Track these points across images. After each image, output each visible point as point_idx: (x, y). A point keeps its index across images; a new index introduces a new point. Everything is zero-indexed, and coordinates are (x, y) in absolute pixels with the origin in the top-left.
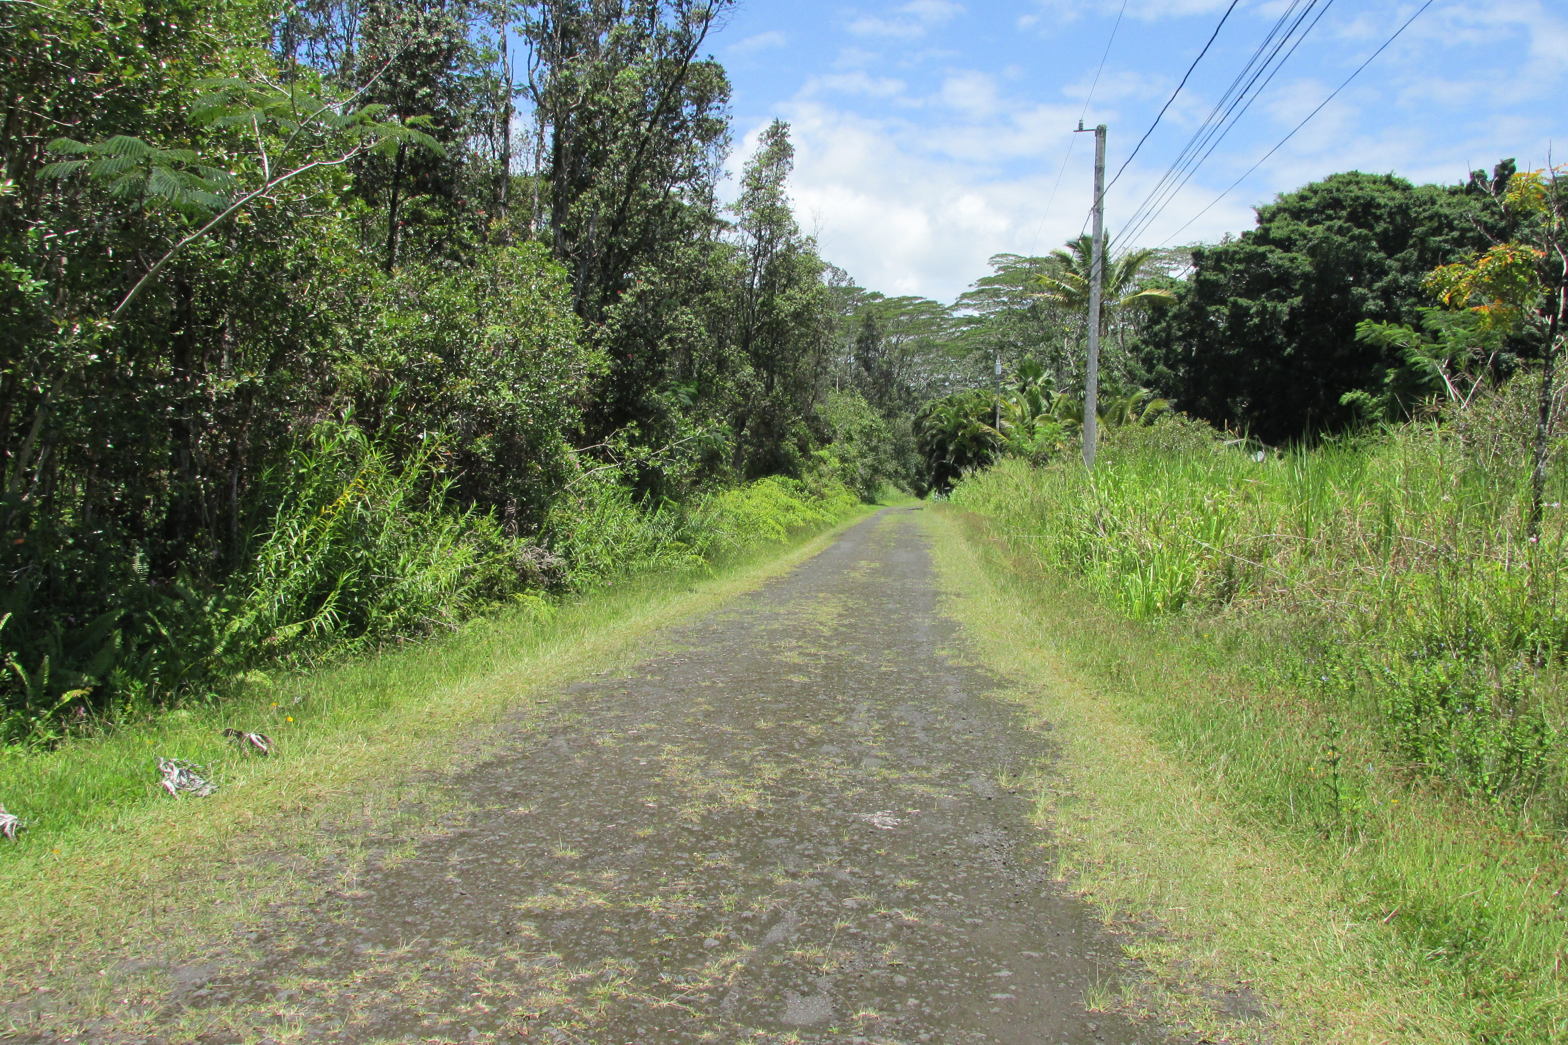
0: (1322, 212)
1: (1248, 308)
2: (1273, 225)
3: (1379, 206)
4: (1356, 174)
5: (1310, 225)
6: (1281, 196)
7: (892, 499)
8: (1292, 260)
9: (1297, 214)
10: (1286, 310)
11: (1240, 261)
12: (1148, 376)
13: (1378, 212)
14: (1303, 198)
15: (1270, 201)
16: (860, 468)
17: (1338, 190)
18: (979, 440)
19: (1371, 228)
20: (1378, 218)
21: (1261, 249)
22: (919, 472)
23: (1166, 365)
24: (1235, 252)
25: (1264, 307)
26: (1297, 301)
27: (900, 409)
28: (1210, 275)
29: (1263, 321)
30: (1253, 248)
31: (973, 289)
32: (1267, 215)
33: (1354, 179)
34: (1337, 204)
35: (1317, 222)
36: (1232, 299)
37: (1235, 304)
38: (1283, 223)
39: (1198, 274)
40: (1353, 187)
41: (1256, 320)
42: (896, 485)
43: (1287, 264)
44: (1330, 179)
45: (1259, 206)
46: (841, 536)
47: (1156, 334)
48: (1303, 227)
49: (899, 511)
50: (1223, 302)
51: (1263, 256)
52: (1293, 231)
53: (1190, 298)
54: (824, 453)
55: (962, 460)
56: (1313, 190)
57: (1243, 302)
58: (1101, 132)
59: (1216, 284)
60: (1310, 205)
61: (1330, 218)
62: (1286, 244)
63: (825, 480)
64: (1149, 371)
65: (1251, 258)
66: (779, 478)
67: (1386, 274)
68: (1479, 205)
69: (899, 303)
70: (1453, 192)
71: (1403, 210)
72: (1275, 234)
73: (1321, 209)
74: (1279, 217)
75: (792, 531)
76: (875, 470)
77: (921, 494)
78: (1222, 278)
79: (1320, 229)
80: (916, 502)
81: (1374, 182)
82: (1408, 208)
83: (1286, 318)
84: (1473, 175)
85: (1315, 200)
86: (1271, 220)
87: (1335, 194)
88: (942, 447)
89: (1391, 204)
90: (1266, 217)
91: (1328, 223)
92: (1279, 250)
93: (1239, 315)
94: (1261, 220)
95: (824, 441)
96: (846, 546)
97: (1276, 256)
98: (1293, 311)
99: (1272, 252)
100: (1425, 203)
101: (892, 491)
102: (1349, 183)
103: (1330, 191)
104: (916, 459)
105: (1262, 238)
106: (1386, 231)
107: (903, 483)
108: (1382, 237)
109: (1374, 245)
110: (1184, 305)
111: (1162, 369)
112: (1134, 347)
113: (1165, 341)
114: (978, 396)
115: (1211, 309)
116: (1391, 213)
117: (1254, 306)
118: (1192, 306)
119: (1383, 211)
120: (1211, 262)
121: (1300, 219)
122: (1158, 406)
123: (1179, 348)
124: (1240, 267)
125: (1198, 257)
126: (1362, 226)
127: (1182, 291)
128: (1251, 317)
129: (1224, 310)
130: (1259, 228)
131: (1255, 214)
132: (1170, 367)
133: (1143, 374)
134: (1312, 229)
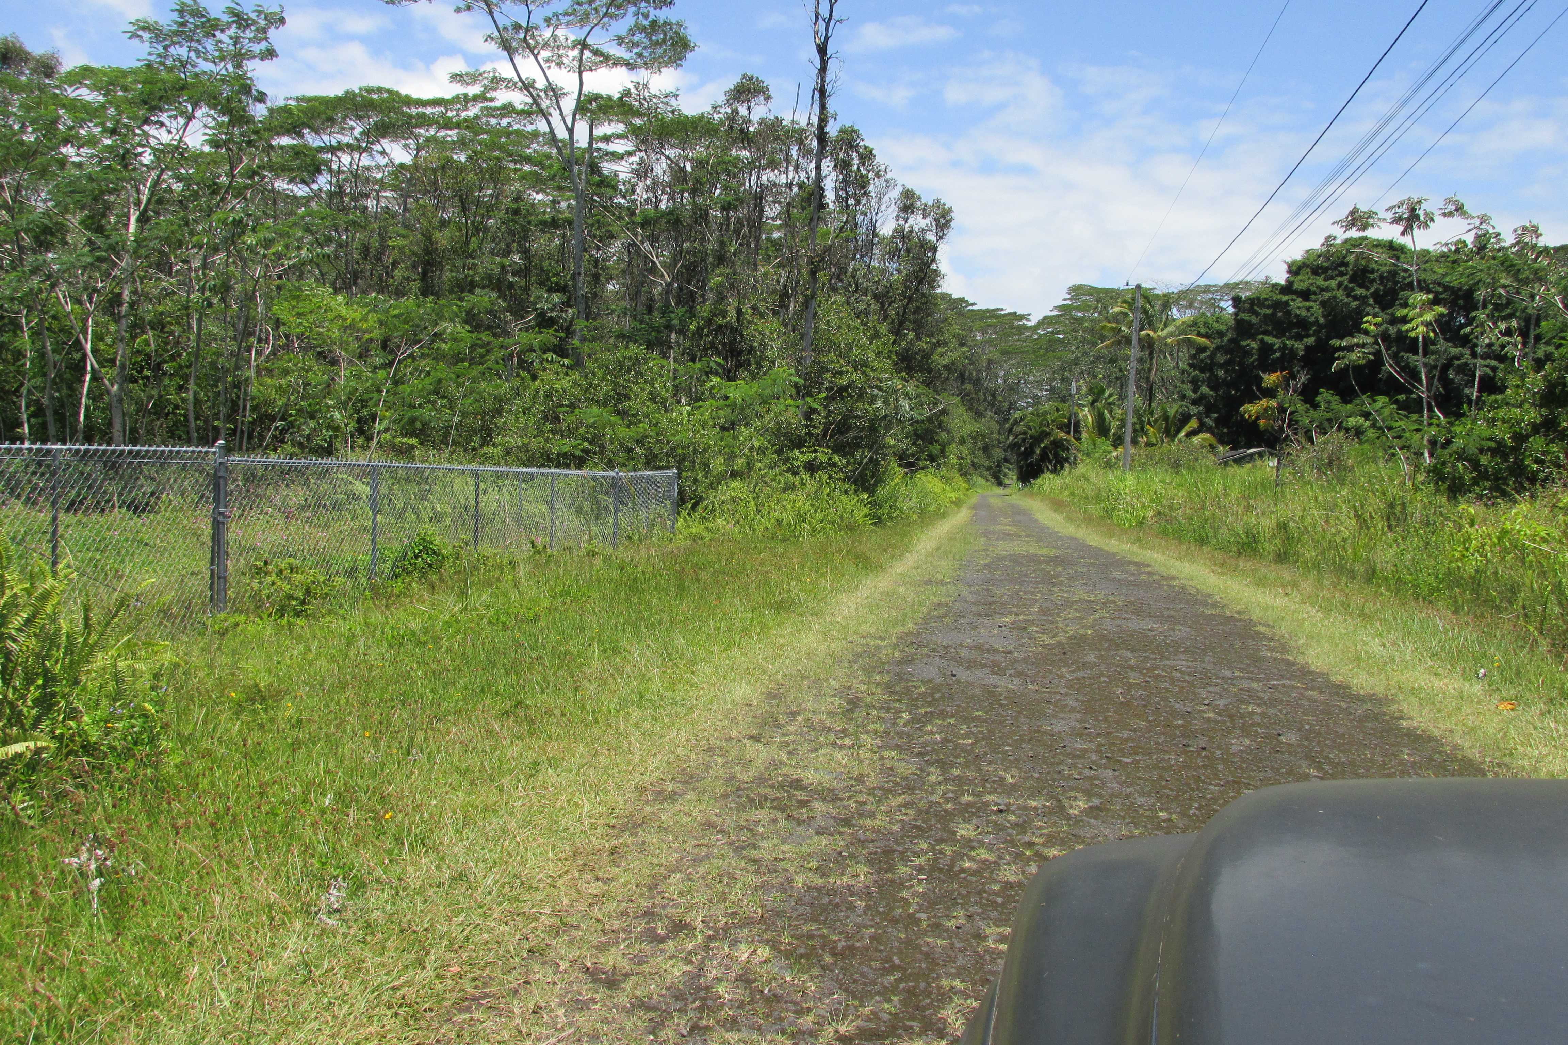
0: (1336, 269)
1: (1273, 345)
2: (1298, 278)
3: (1373, 271)
4: (1365, 239)
5: (1325, 280)
8: (1308, 309)
9: (1316, 271)
10: (1301, 347)
11: (1268, 307)
12: (1194, 396)
13: (1372, 276)
15: (1297, 255)
18: (1059, 445)
19: (1368, 289)
20: (1372, 281)
21: (1285, 298)
23: (1208, 386)
24: (1266, 299)
25: (1285, 344)
26: (1311, 341)
28: (1244, 316)
29: (1283, 355)
30: (1279, 297)
31: (1054, 313)
32: (1294, 268)
33: (1363, 242)
34: (1346, 262)
35: (1332, 278)
36: (1260, 337)
37: (1262, 341)
38: (1305, 277)
39: (1236, 314)
41: (1278, 355)
43: (1304, 313)
45: (1289, 260)
47: (1202, 360)
48: (1320, 281)
49: (993, 496)
50: (1254, 339)
51: (1287, 303)
52: (1312, 284)
53: (1230, 335)
57: (1269, 339)
59: (1250, 324)
60: (1325, 263)
61: (1340, 275)
62: (1305, 295)
64: (1195, 391)
65: (1278, 305)
71: (1392, 275)
72: (1298, 286)
73: (1333, 267)
74: (1303, 271)
75: (952, 502)
78: (1254, 320)
79: (1332, 283)
82: (1396, 273)
83: (1301, 353)
86: (1297, 273)
88: (1030, 448)
89: (1383, 269)
90: (1295, 269)
91: (1339, 279)
92: (1299, 300)
93: (1265, 349)
94: (1289, 272)
97: (1297, 306)
98: (1307, 348)
99: (1294, 300)
105: (1287, 289)
106: (1377, 290)
108: (1376, 295)
109: (1371, 301)
110: (1226, 339)
111: (1205, 389)
112: (1183, 372)
113: (1207, 367)
114: (1058, 410)
115: (1244, 343)
116: (1382, 277)
117: (1277, 343)
118: (1231, 341)
119: (1375, 275)
120: (1247, 306)
121: (1318, 274)
122: (1194, 424)
123: (1221, 373)
124: (1269, 311)
125: (1236, 301)
126: (1361, 286)
127: (1223, 328)
128: (1275, 352)
129: (1254, 345)
130: (1287, 280)
131: (1286, 267)
132: (1211, 389)
133: (1190, 393)
134: (1326, 284)
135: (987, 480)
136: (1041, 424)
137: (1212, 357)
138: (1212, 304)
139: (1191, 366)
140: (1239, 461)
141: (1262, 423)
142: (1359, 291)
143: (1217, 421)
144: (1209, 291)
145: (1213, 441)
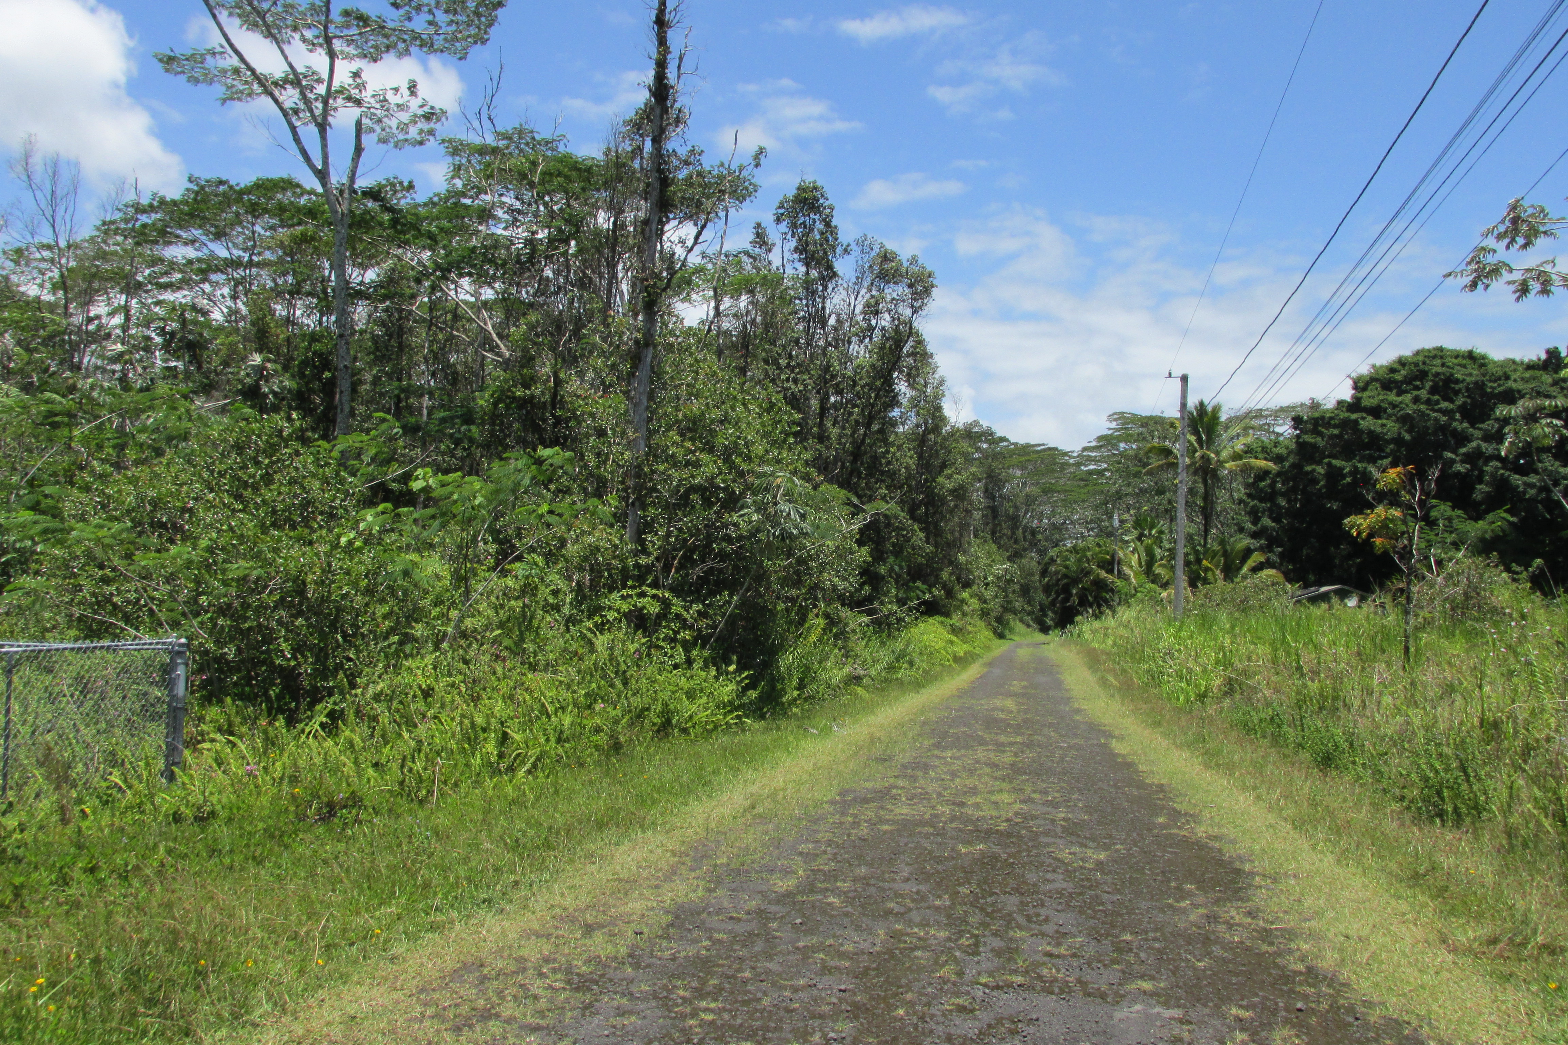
0: (1410, 383)
1: (1341, 469)
2: (1365, 394)
3: (1457, 381)
4: (1441, 349)
5: (1398, 395)
6: (1374, 366)
7: (1020, 635)
8: (1383, 426)
9: (1387, 384)
10: (1375, 470)
11: (1335, 426)
12: (1254, 528)
13: (1457, 387)
14: (1392, 370)
15: (1364, 370)
16: (995, 606)
17: (1424, 363)
18: (1100, 585)
19: (1452, 401)
20: (1457, 393)
21: (1354, 416)
22: (1042, 609)
23: (1270, 517)
24: (1331, 418)
25: (1356, 468)
26: (1386, 462)
27: (1025, 550)
28: (1308, 438)
30: (1347, 415)
31: (1094, 444)
32: (1361, 384)
33: (1439, 353)
34: (1422, 375)
35: (1406, 392)
36: (1327, 460)
37: (1329, 465)
38: (1374, 393)
39: (1297, 437)
40: (1438, 362)
41: (1349, 479)
42: (1021, 621)
43: (1379, 430)
44: (1418, 353)
45: (1354, 375)
46: (990, 664)
47: (1261, 489)
48: (1392, 397)
49: (1028, 645)
50: (1319, 463)
51: (1356, 422)
52: (1383, 401)
53: (1291, 460)
54: (965, 595)
55: (1084, 602)
56: (1402, 362)
57: (1337, 463)
58: (1184, 379)
59: (1314, 446)
60: (1398, 377)
61: (1417, 388)
62: (1376, 412)
63: (968, 619)
64: (1255, 523)
65: (1345, 424)
66: (939, 618)
67: (1470, 441)
68: (1550, 380)
69: (1025, 450)
70: (1530, 367)
71: (1480, 386)
72: (1366, 402)
73: (1409, 380)
74: (1372, 387)
75: (957, 659)
76: (1006, 609)
77: (1045, 629)
78: (1319, 442)
79: (1407, 398)
80: (1040, 637)
81: (1457, 357)
82: (1483, 384)
84: (1548, 352)
85: (1403, 372)
86: (1364, 389)
87: (1422, 367)
88: (1066, 590)
89: (1468, 379)
90: (1361, 385)
91: (1415, 393)
92: (1370, 418)
93: (1334, 475)
94: (1356, 387)
95: (967, 585)
96: (997, 672)
97: (1368, 423)
99: (1363, 418)
100: (1499, 379)
101: (1020, 627)
102: (1435, 357)
103: (1416, 365)
104: (1040, 596)
105: (1355, 406)
106: (1464, 403)
107: (1028, 619)
108: (1463, 409)
109: (1458, 416)
110: (1287, 464)
111: (1266, 521)
112: (1241, 501)
113: (1270, 496)
114: (1099, 545)
115: (1308, 468)
116: (1468, 389)
117: (1347, 467)
118: (1293, 466)
119: (1461, 386)
120: (1310, 426)
121: (1389, 389)
122: (1257, 558)
123: (1283, 503)
124: (1336, 432)
125: (1297, 421)
126: (1445, 399)
127: (1284, 452)
128: (1344, 477)
129: (1320, 470)
130: (1353, 397)
131: (1351, 382)
132: (1274, 520)
133: (1249, 526)
134: (1400, 399)
135: (1028, 626)
136: (1079, 561)
137: (1273, 485)
138: (1266, 428)
139: (1249, 495)
140: (1314, 600)
141: (1378, 541)
142: (1444, 405)
143: (1281, 556)
144: (1262, 416)
145: (1280, 578)
